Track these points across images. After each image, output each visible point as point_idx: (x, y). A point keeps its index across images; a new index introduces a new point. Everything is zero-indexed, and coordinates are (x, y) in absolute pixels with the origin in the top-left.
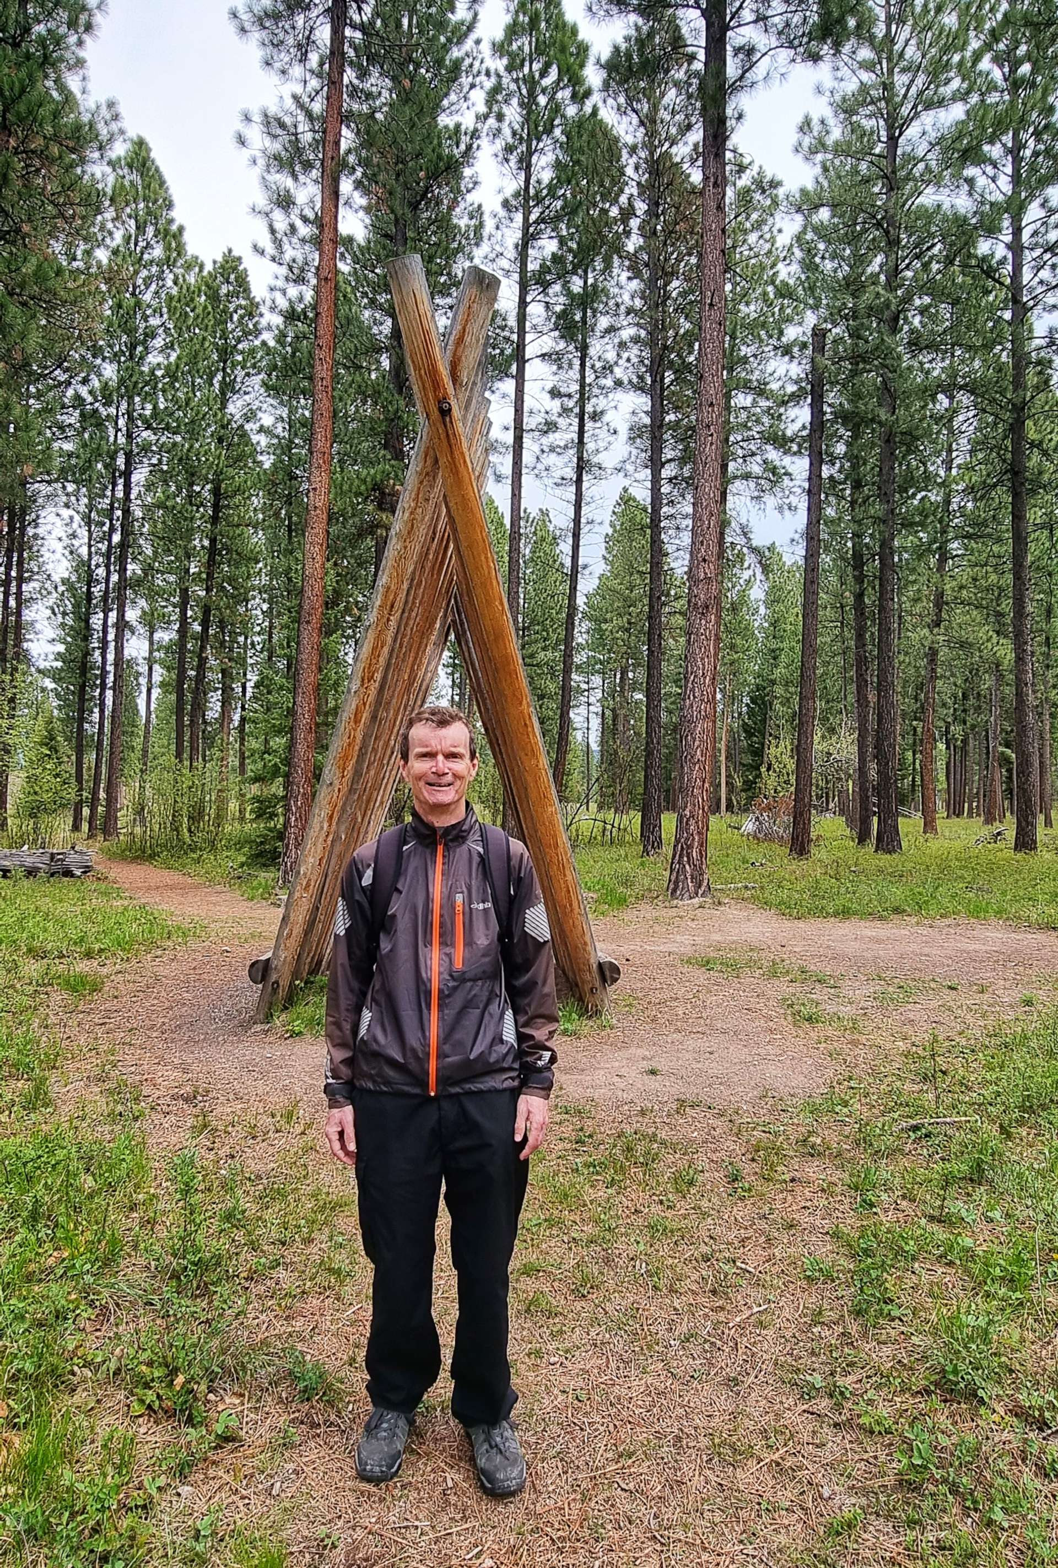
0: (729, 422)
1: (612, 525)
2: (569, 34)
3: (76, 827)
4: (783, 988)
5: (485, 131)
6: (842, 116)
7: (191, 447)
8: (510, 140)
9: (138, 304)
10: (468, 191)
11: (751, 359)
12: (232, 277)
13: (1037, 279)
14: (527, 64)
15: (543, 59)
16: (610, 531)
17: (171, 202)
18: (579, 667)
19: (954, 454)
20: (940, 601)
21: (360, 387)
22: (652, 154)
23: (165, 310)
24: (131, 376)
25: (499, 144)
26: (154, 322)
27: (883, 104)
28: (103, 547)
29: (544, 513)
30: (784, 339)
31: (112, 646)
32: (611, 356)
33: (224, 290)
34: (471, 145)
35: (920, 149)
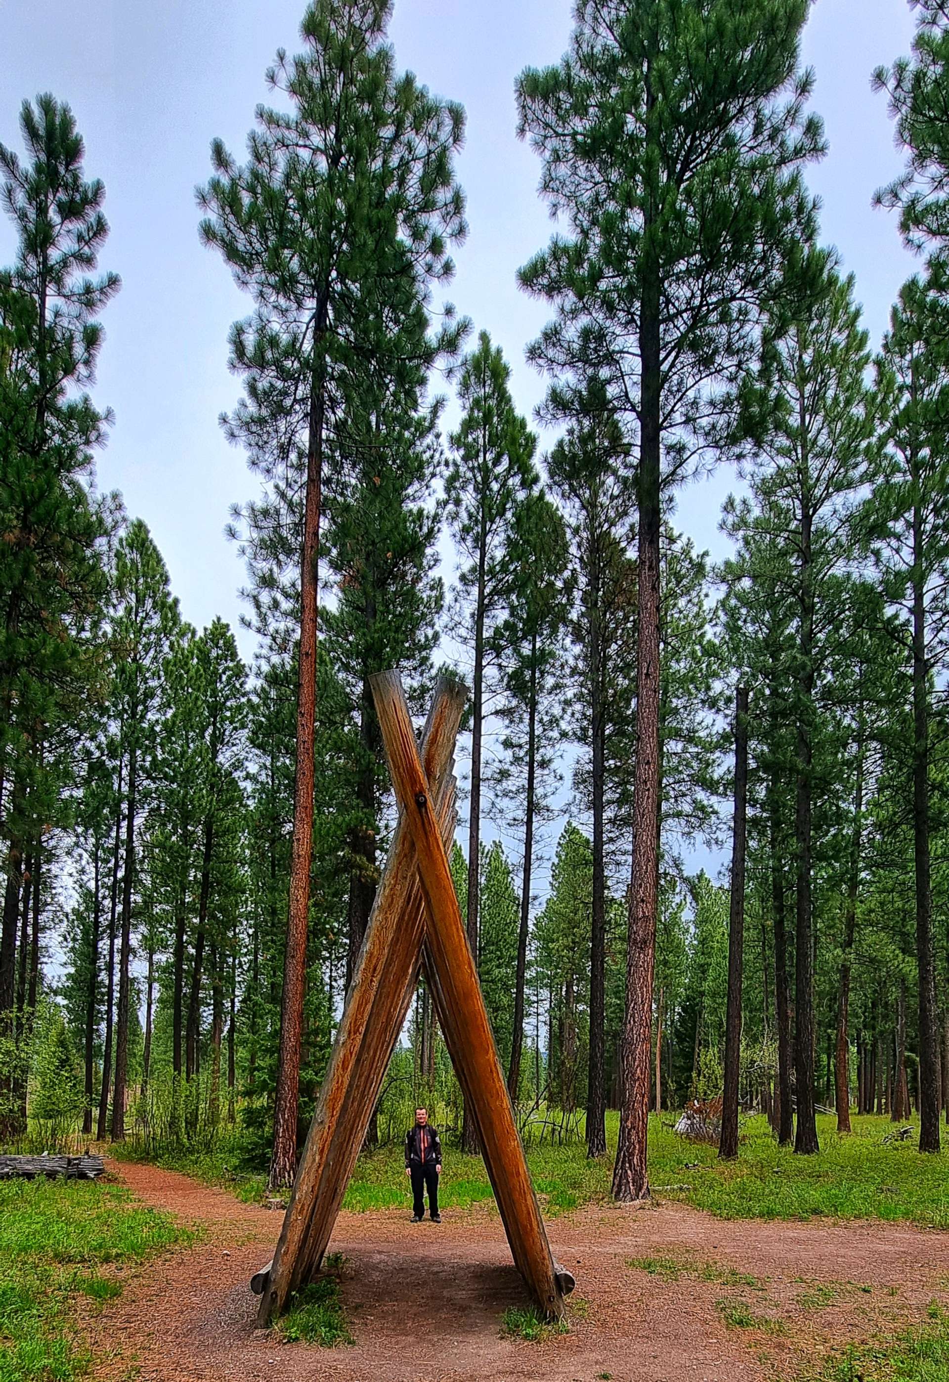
0: (662, 766)
1: (558, 855)
2: (518, 428)
3: (86, 1129)
4: (715, 1290)
5: (445, 515)
6: (761, 497)
7: (187, 793)
8: (466, 522)
9: (139, 668)
10: (430, 568)
11: (682, 710)
12: (221, 642)
13: (937, 640)
14: (481, 454)
15: (496, 450)
16: (556, 861)
17: (167, 577)
18: (529, 982)
19: (864, 792)
20: (851, 922)
21: (336, 743)
22: (592, 534)
23: (162, 673)
24: (133, 732)
25: (457, 526)
26: (153, 683)
27: (798, 486)
28: (109, 881)
29: (498, 845)
30: (711, 694)
31: (117, 967)
32: (557, 711)
33: (214, 654)
34: (433, 528)
35: (832, 526)
